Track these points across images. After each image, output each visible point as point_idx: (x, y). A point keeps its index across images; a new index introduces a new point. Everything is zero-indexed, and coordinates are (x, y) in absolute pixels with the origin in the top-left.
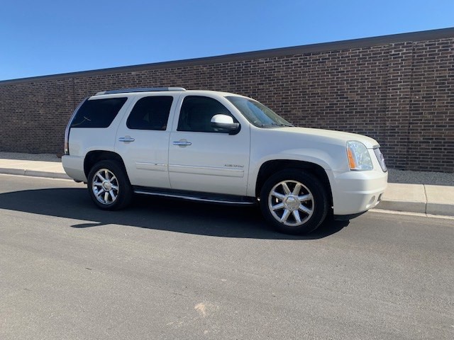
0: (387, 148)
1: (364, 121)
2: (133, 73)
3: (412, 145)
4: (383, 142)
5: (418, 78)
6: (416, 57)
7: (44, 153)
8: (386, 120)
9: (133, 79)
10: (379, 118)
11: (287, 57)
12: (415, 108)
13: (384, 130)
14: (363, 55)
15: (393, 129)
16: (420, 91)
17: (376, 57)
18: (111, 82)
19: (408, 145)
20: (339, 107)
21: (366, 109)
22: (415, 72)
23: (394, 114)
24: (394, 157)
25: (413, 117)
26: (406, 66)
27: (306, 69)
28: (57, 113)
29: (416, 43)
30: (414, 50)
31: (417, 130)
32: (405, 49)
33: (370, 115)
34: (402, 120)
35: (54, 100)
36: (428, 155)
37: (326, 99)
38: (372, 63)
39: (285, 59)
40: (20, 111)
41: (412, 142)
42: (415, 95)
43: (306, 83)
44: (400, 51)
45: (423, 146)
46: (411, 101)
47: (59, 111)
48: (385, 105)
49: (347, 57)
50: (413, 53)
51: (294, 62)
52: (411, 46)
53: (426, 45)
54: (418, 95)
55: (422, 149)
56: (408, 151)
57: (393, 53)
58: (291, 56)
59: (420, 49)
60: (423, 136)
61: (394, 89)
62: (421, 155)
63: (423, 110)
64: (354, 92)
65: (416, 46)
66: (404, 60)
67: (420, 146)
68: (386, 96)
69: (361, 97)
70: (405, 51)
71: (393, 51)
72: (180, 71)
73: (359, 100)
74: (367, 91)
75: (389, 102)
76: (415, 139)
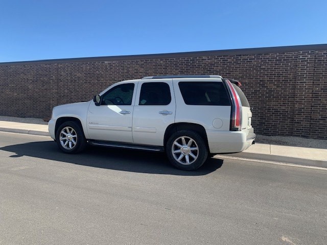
0: (295, 123)
1: (279, 103)
2: (106, 62)
3: (313, 121)
4: (292, 118)
5: (318, 76)
6: (317, 62)
7: (31, 117)
8: (294, 104)
9: (106, 67)
10: (290, 101)
11: (224, 56)
12: (316, 96)
13: (293, 110)
14: (279, 58)
15: (300, 109)
16: (319, 85)
17: (288, 60)
18: (88, 68)
19: (310, 121)
20: (261, 93)
21: (280, 95)
22: (316, 72)
23: (301, 99)
24: (300, 129)
25: (315, 102)
26: (310, 67)
27: (238, 66)
28: (43, 88)
29: (317, 52)
30: (315, 56)
31: (317, 111)
32: (309, 56)
33: (283, 99)
34: (307, 104)
35: (41, 79)
36: (324, 129)
37: (252, 87)
38: (286, 64)
39: (222, 57)
40: (13, 85)
41: (313, 119)
42: (316, 87)
43: (238, 75)
44: (306, 56)
45: (321, 122)
46: (313, 91)
47: (45, 87)
48: (294, 93)
49: (267, 59)
50: (315, 58)
51: (229, 60)
52: (313, 54)
53: (324, 54)
54: (318, 87)
55: (321, 124)
56: (310, 126)
57: (301, 57)
58: (227, 56)
59: (320, 56)
60: (321, 115)
61: (301, 83)
62: (320, 128)
63: (322, 98)
64: (272, 83)
65: (317, 54)
66: (309, 63)
67: (319, 122)
68: (295, 87)
69: (277, 87)
70: (309, 57)
71: (301, 56)
72: (143, 63)
73: (276, 89)
74: (281, 83)
75: (297, 91)
76: (316, 117)
